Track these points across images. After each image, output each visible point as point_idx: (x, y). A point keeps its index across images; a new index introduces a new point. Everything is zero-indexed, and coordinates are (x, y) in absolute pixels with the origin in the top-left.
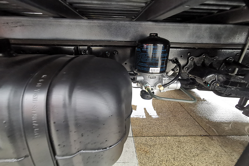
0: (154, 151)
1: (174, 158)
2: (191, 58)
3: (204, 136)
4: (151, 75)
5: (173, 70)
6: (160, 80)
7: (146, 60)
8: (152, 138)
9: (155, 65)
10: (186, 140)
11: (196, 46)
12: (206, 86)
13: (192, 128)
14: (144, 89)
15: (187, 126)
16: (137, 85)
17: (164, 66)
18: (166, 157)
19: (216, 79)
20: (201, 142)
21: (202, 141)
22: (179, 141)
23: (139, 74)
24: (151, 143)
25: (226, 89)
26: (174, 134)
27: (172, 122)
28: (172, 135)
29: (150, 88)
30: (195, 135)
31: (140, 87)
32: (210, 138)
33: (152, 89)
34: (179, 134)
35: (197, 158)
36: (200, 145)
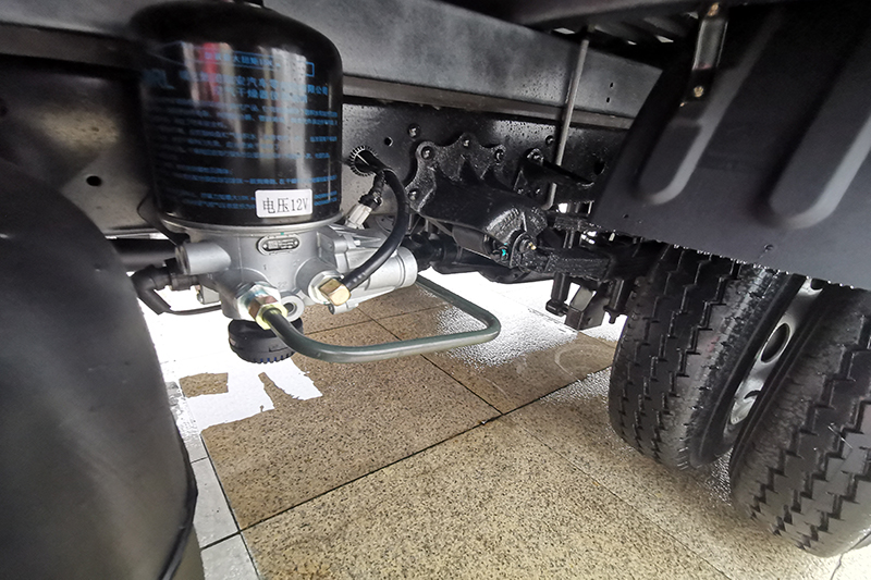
0: (348, 556)
1: (424, 547)
2: (425, 149)
3: (489, 421)
4: (272, 235)
5: (366, 200)
6: (323, 255)
7: (224, 148)
8: (329, 502)
9: (282, 177)
10: (443, 457)
11: (435, 100)
12: (497, 256)
13: (450, 406)
14: (244, 313)
15: (434, 406)
16: (200, 295)
17: (329, 178)
18: (397, 556)
19: (522, 226)
20: (485, 447)
21: (488, 440)
22: (425, 472)
23: (194, 234)
24: (326, 526)
25: (545, 258)
26: (399, 452)
27: (382, 409)
28: (396, 458)
29: (279, 305)
30: (465, 427)
31: (217, 308)
32: (505, 421)
33: (290, 307)
34: (419, 442)
35: (490, 506)
36: (486, 456)
